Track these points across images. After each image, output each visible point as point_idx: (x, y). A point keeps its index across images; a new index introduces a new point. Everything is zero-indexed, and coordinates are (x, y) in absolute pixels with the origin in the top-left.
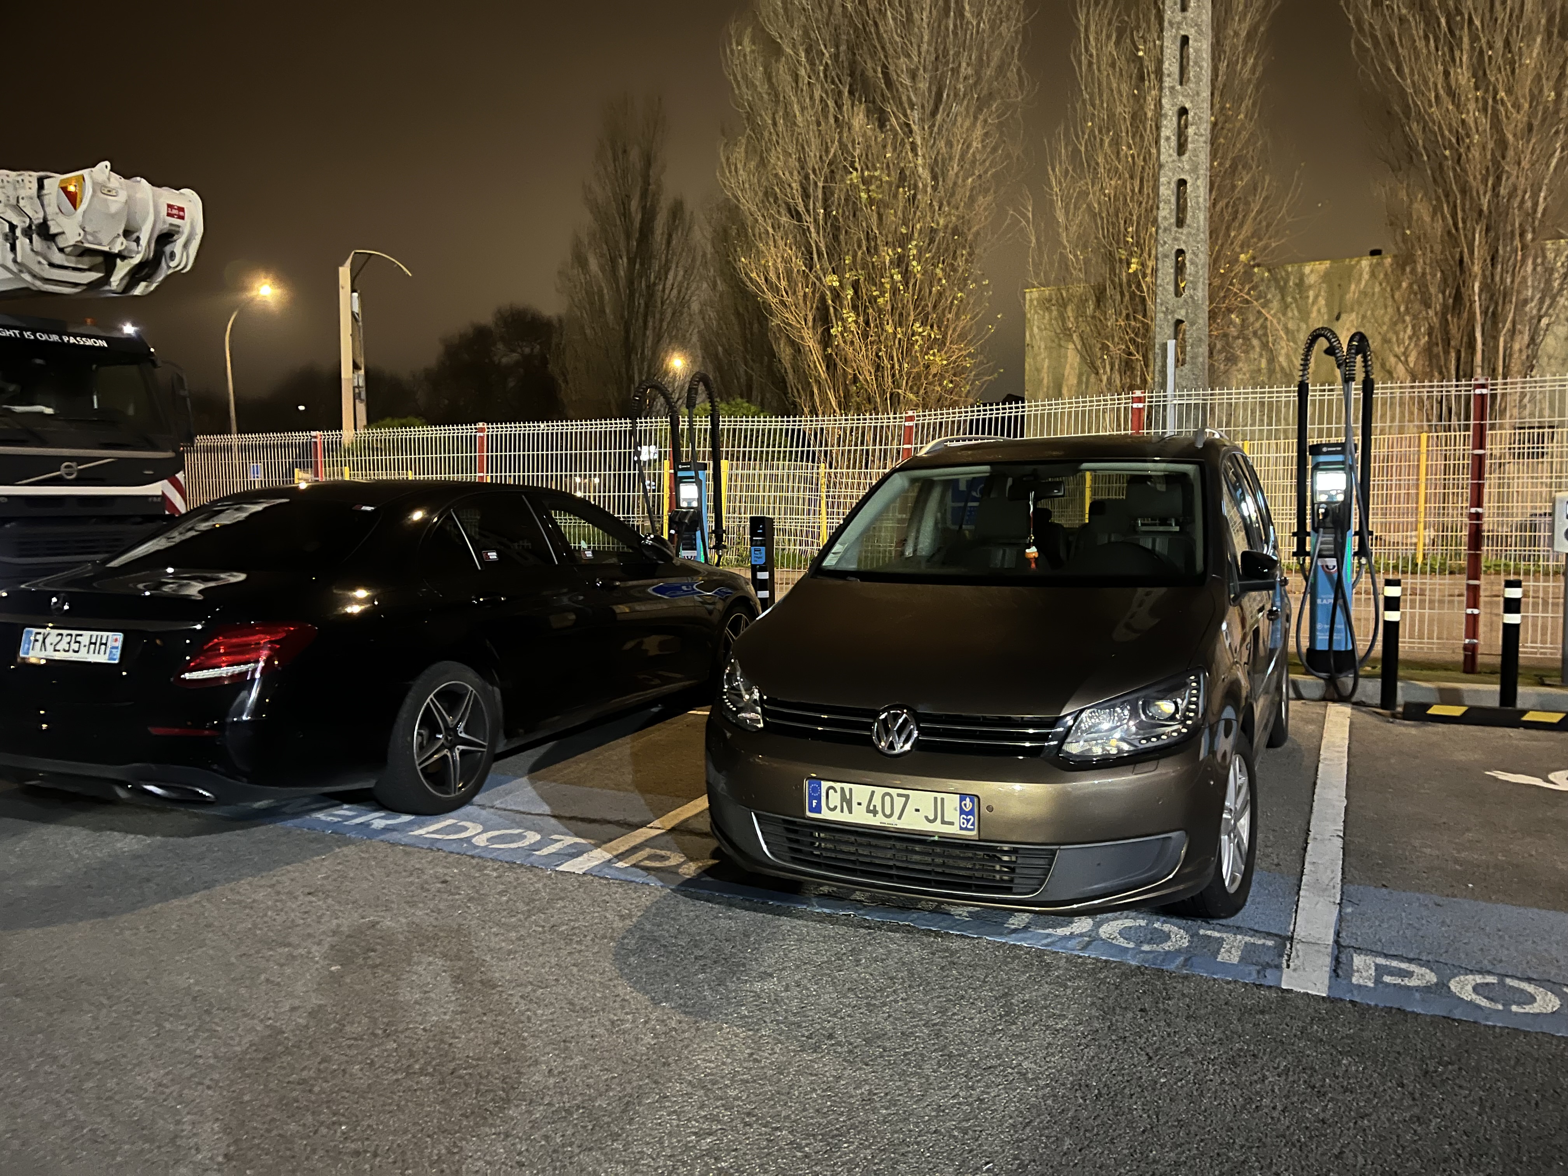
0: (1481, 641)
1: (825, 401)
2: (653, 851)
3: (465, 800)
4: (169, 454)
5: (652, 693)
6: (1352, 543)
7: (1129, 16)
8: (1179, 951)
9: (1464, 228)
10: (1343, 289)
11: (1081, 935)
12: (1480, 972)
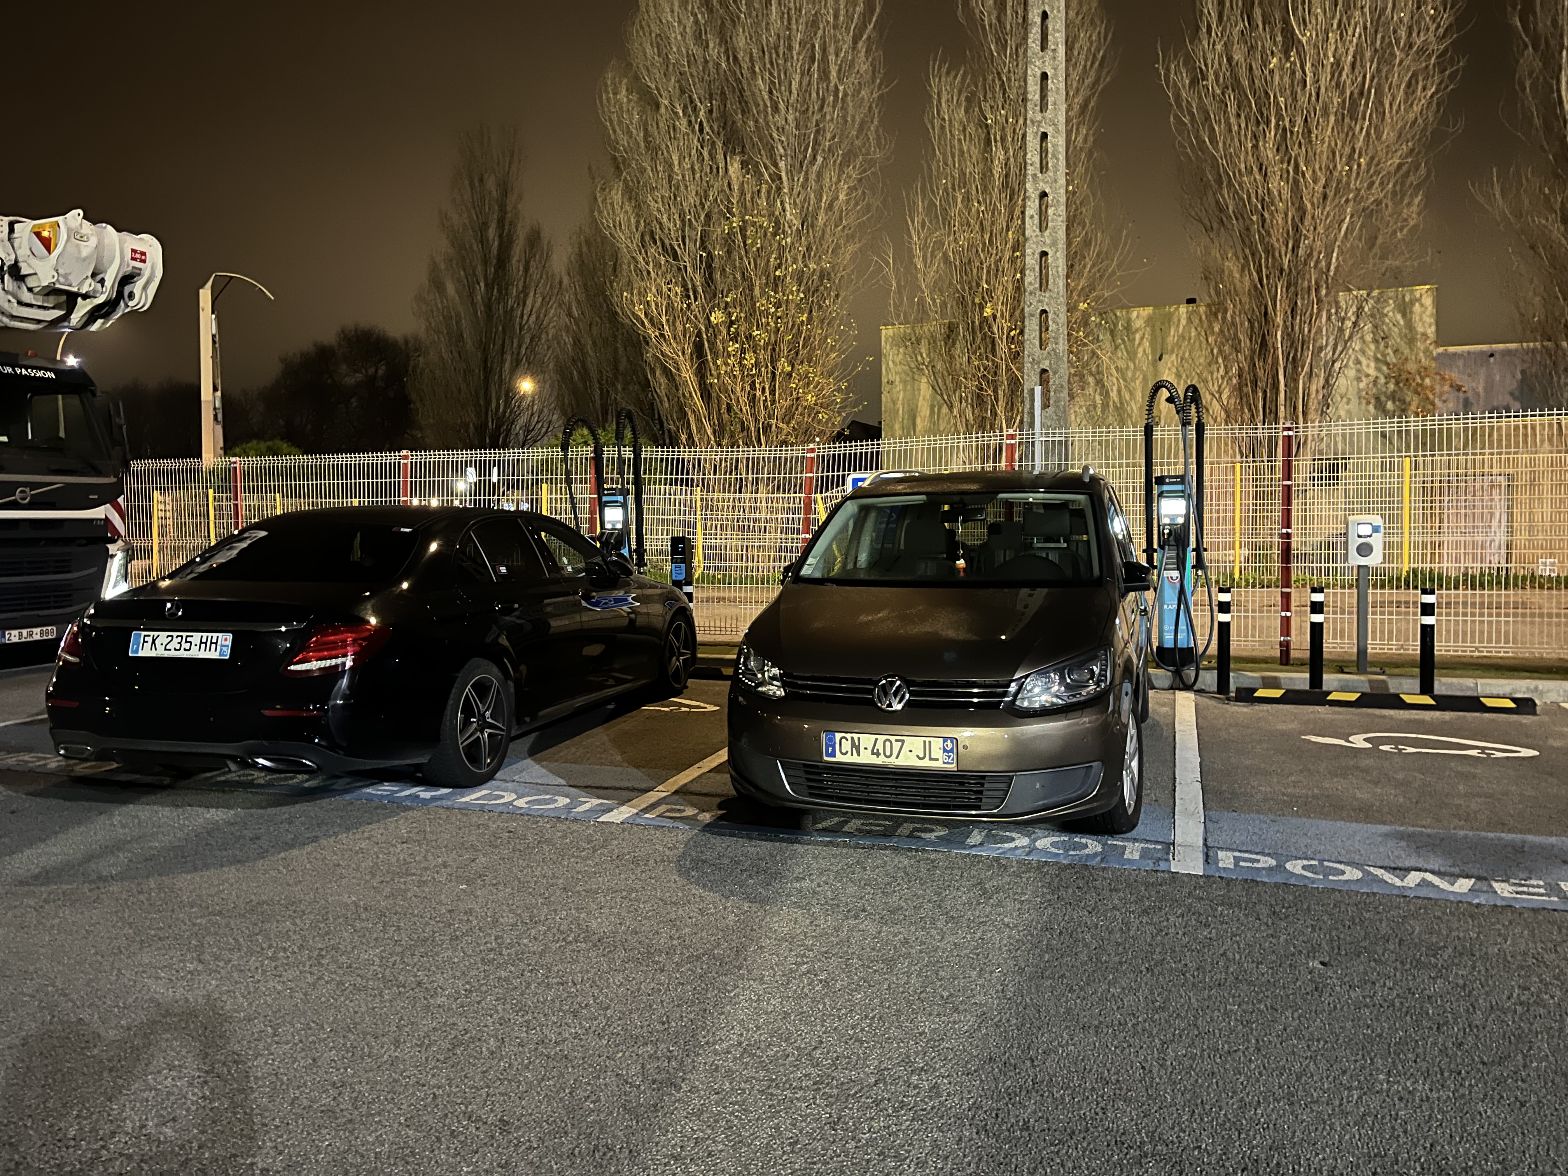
0: (1294, 638)
1: (701, 428)
2: (669, 807)
3: (490, 777)
4: (112, 480)
5: (609, 692)
6: (1191, 558)
7: (977, 87)
8: (1096, 854)
9: (1268, 283)
10: (1164, 332)
11: (1023, 847)
12: (1306, 859)
